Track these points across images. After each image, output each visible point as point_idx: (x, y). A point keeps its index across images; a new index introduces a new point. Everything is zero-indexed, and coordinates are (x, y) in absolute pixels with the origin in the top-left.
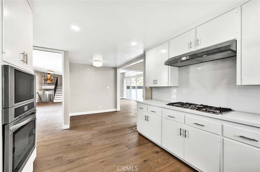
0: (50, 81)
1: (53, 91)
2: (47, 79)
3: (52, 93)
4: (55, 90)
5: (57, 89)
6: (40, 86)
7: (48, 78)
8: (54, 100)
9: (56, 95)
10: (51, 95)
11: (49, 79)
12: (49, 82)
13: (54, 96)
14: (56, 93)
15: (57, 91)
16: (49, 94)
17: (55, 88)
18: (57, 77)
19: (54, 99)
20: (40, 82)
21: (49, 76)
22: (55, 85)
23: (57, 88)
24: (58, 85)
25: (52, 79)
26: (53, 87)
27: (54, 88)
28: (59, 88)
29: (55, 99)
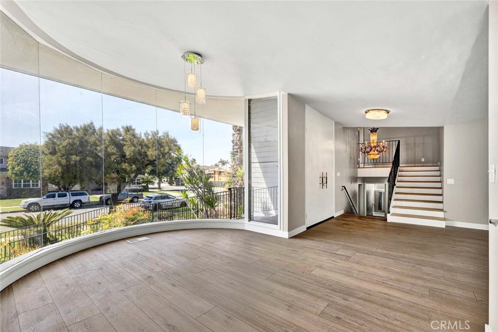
0: (376, 153)
1: (387, 184)
2: (368, 150)
3: (382, 188)
4: (392, 179)
5: (398, 178)
6: (352, 170)
7: (372, 145)
8: (388, 215)
9: (394, 196)
10: (381, 193)
11: (375, 147)
12: (374, 155)
13: (390, 199)
14: (396, 190)
15: (397, 184)
16: (375, 192)
17: (391, 174)
18: (399, 141)
19: (389, 212)
20: (351, 158)
21: (374, 138)
22: (391, 166)
23: (399, 173)
24: (400, 165)
25: (384, 147)
26: (385, 172)
27: (388, 176)
28: (403, 173)
29: (392, 210)
